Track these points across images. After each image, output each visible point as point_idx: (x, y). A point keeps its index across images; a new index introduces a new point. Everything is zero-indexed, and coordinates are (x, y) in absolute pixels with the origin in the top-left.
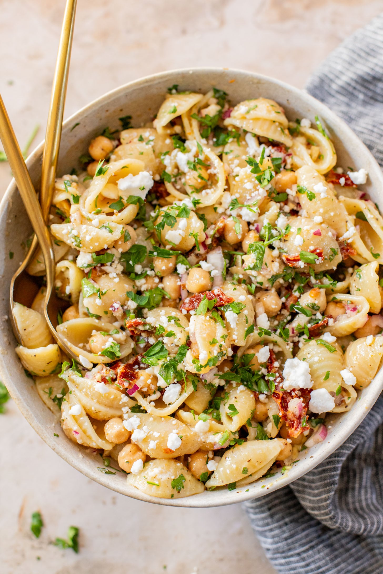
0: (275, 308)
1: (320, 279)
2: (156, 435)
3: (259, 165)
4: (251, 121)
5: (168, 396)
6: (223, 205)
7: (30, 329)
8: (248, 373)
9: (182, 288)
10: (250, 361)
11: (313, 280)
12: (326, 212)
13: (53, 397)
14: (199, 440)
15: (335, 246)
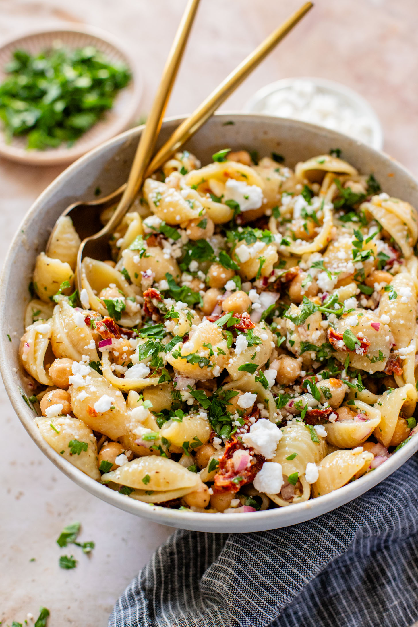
0: (289, 372)
2: (93, 389)
3: (364, 242)
5: (131, 372)
7: (61, 243)
8: (220, 408)
9: (218, 304)
10: (230, 399)
12: (397, 317)
14: (127, 425)
15: (386, 353)
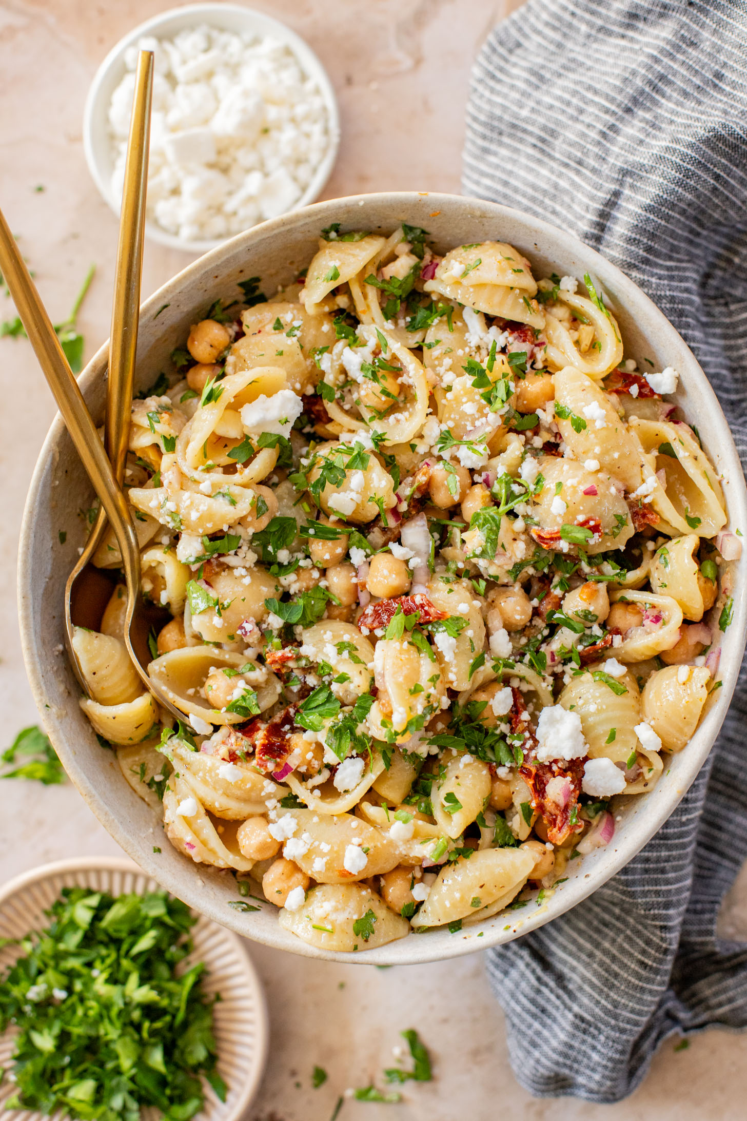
0: (521, 620)
1: (598, 566)
2: (325, 847)
3: (487, 372)
4: (471, 290)
5: (343, 780)
6: (426, 440)
7: (103, 672)
8: (476, 733)
9: (359, 589)
10: (480, 713)
11: (586, 568)
12: (605, 452)
13: (147, 779)
14: (397, 852)
15: (622, 509)
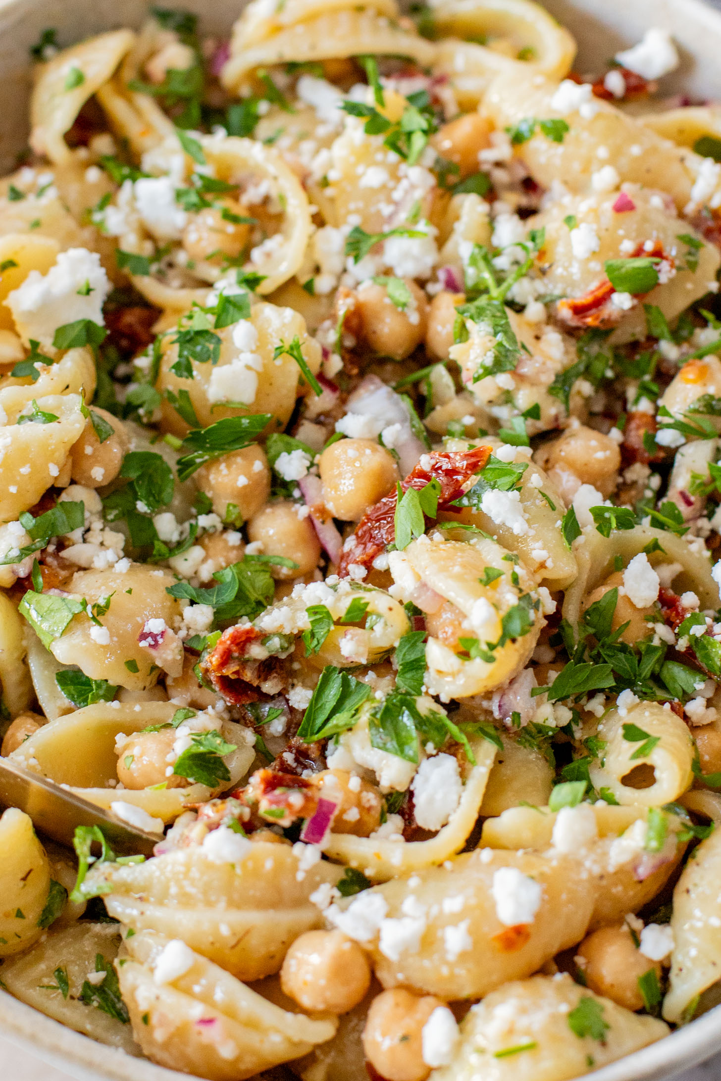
0: (606, 460)
1: (687, 340)
2: (453, 906)
3: (379, 109)
4: (300, 29)
5: (431, 801)
6: (325, 268)
8: (621, 656)
9: (317, 523)
10: (611, 623)
11: (668, 350)
12: (617, 153)
13: (77, 991)
14: (584, 876)
